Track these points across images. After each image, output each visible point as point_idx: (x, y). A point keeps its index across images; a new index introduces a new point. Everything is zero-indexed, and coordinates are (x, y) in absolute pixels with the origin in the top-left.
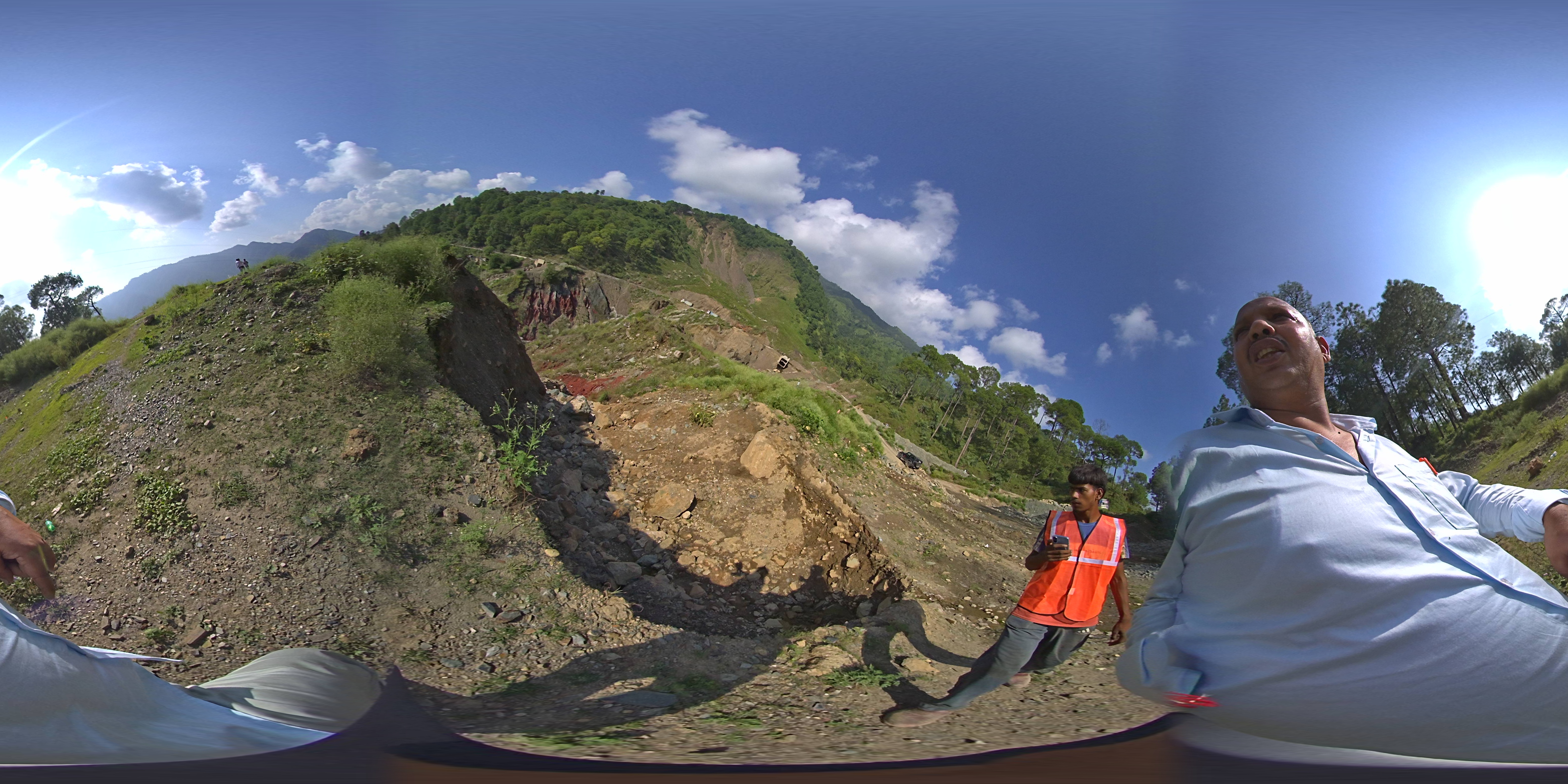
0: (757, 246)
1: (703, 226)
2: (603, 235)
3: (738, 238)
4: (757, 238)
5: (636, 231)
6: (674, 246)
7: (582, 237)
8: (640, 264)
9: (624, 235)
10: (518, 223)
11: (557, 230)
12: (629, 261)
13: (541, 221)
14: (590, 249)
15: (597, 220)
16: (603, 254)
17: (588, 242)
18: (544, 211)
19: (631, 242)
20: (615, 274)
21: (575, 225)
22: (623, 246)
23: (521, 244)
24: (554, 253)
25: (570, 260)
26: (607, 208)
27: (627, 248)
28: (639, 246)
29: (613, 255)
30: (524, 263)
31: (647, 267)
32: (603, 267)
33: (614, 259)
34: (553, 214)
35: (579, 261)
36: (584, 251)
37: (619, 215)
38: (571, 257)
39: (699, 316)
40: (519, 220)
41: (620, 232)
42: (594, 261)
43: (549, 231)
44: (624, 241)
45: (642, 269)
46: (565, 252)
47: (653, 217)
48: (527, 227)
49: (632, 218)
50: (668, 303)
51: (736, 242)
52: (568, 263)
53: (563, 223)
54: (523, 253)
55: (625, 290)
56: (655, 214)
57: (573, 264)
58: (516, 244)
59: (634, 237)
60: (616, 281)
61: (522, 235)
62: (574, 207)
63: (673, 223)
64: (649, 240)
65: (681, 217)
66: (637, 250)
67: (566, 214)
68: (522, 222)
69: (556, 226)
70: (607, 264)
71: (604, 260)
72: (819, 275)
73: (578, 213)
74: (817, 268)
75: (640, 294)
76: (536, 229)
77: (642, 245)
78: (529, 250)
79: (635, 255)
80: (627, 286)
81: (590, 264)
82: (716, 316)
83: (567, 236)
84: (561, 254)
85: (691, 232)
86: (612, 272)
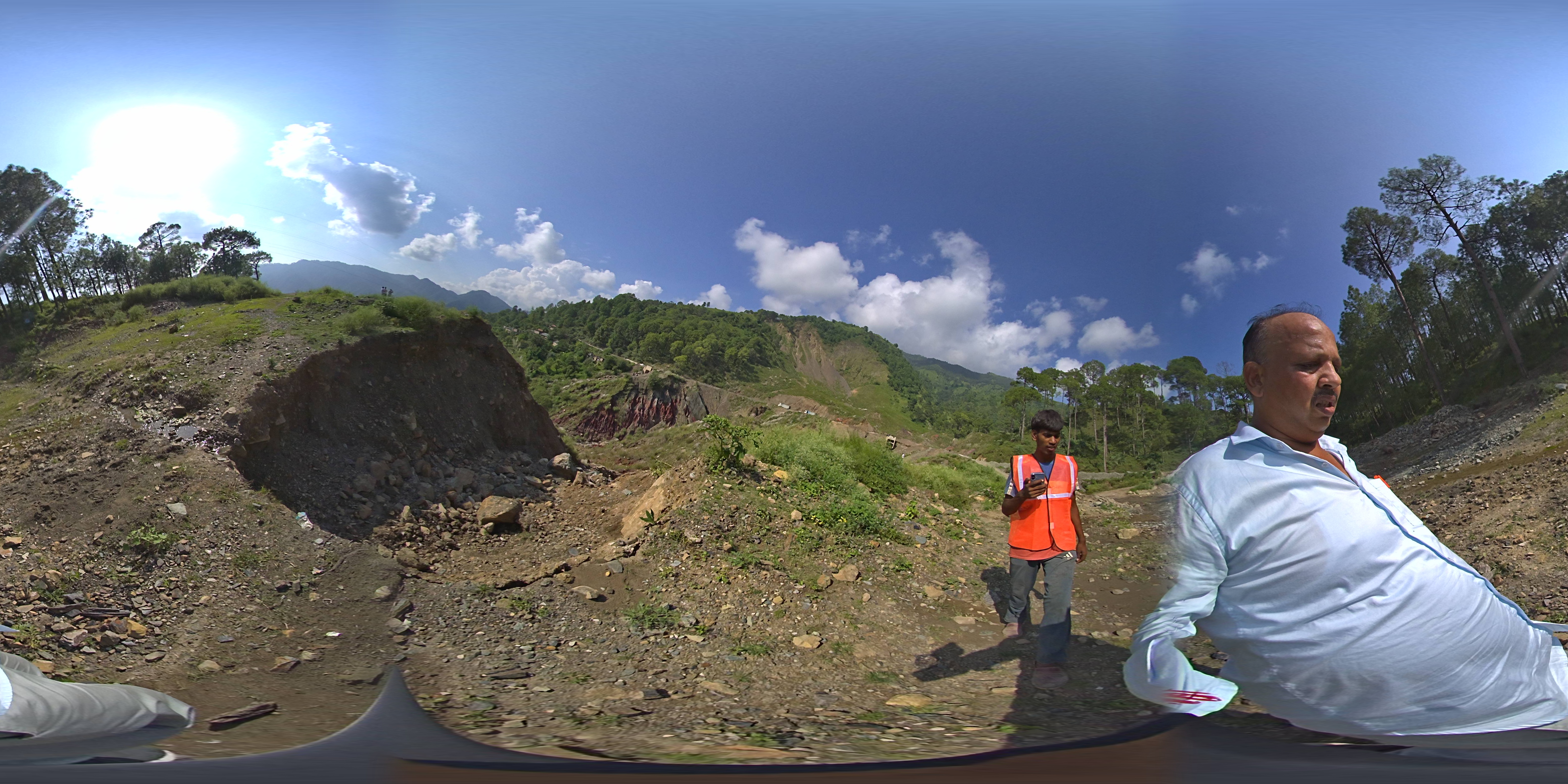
0: (840, 340)
1: (790, 330)
2: (706, 345)
3: (822, 336)
4: (837, 332)
5: (734, 339)
6: (768, 353)
7: (687, 347)
8: (739, 373)
9: (724, 346)
10: (636, 328)
11: (667, 339)
12: (729, 371)
13: (656, 329)
14: (693, 359)
15: (701, 331)
16: (705, 364)
17: (692, 352)
18: (659, 320)
19: (729, 351)
20: (716, 384)
21: (682, 336)
22: (722, 356)
23: (635, 350)
24: (662, 362)
25: (675, 369)
26: (711, 319)
27: (726, 357)
28: (736, 355)
29: (715, 366)
30: (634, 368)
31: (745, 376)
32: (705, 377)
33: (716, 369)
34: (665, 323)
35: (684, 370)
36: (688, 361)
37: (720, 326)
38: (677, 367)
39: (796, 418)
40: (638, 327)
41: (720, 342)
42: (697, 371)
43: (660, 340)
44: (723, 351)
45: (740, 378)
46: (671, 361)
47: (748, 326)
48: (643, 335)
49: (732, 329)
50: (765, 408)
51: (821, 341)
52: (673, 372)
53: (673, 333)
54: (637, 358)
55: (725, 399)
56: (750, 323)
57: (679, 374)
58: (631, 349)
59: (732, 346)
60: (716, 391)
61: (638, 341)
62: (684, 318)
63: (765, 331)
64: (744, 349)
65: (771, 325)
66: (734, 358)
67: (676, 324)
68: (640, 329)
69: (667, 335)
70: (709, 373)
71: (706, 371)
72: (901, 352)
73: (685, 323)
74: (896, 345)
75: (737, 402)
76: (650, 336)
77: (739, 354)
78: (642, 357)
79: (734, 364)
80: (726, 395)
81: (693, 374)
82: (813, 414)
83: (675, 345)
84: (669, 363)
85: (781, 338)
86: (713, 382)
